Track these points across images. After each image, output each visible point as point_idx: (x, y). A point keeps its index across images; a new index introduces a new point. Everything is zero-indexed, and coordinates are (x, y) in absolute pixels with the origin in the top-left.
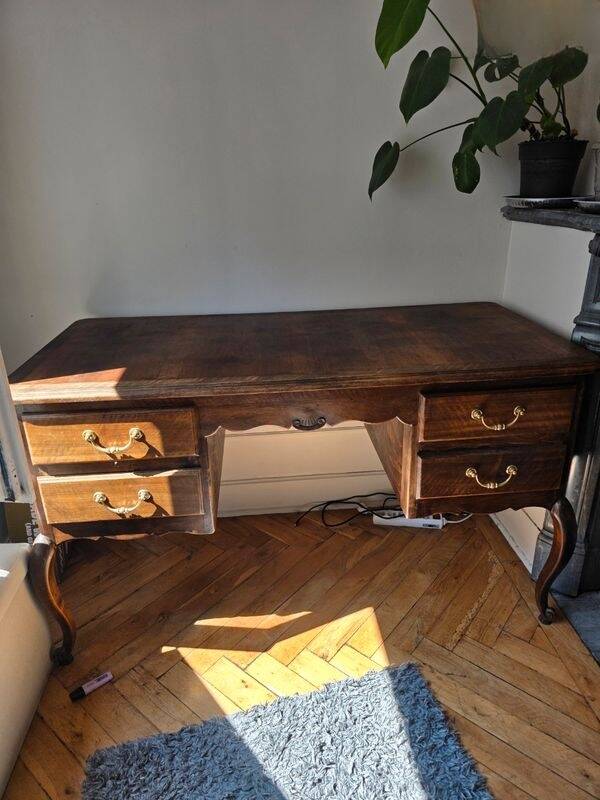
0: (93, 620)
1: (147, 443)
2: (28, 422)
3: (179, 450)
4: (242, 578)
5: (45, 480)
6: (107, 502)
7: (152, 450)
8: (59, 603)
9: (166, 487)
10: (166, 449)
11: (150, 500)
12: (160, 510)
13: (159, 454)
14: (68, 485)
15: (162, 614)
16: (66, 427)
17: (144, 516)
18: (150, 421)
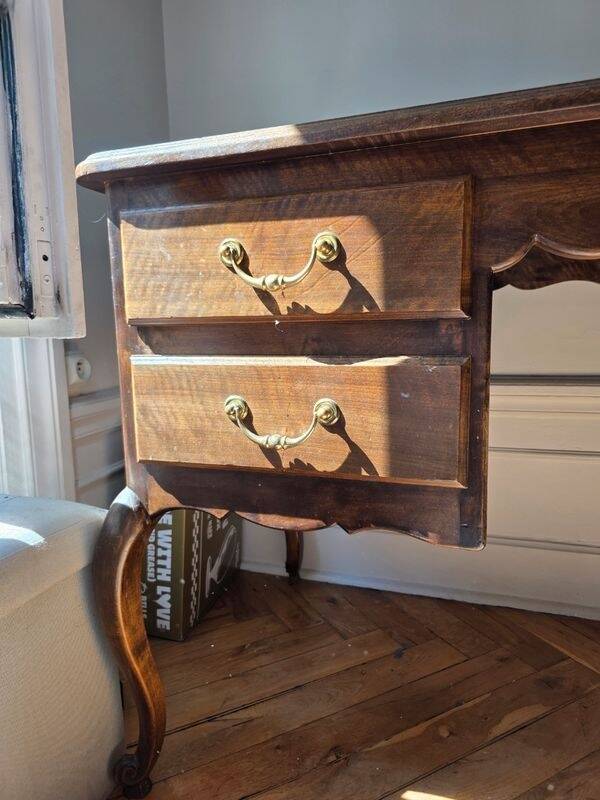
0: (211, 719)
1: (346, 274)
2: (128, 220)
3: (421, 294)
4: (508, 723)
5: (145, 361)
6: (248, 422)
7: (357, 292)
8: (138, 651)
9: (377, 395)
10: (391, 292)
11: (337, 427)
12: (357, 457)
13: (372, 305)
14: (179, 372)
15: (335, 749)
16: (192, 231)
17: (320, 467)
18: (360, 213)
